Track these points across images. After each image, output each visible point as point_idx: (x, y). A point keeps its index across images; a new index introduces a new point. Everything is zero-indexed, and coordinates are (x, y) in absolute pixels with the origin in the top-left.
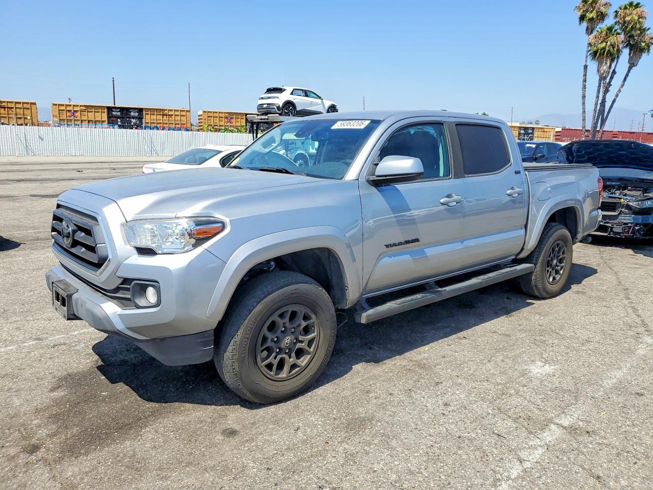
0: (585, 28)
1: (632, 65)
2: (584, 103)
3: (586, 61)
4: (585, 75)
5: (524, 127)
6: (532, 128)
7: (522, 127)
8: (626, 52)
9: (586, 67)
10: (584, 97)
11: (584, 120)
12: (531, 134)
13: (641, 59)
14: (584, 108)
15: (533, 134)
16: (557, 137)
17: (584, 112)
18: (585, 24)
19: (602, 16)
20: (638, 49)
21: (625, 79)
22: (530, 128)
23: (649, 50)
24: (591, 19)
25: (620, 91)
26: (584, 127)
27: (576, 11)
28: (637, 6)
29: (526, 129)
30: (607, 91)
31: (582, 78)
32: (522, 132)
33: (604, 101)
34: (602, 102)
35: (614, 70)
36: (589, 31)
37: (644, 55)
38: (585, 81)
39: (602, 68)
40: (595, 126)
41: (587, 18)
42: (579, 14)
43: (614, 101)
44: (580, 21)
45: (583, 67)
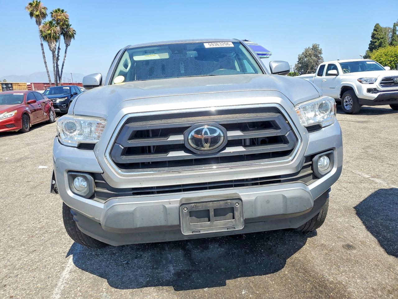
0: (35, 21)
1: (67, 46)
2: (46, 67)
3: (41, 41)
4: (43, 49)
5: (5, 83)
6: (11, 83)
7: (4, 83)
8: (62, 37)
9: (42, 45)
10: (45, 63)
11: (49, 76)
12: (11, 87)
13: (71, 42)
14: (47, 69)
15: (13, 87)
16: (29, 89)
17: (48, 72)
18: (34, 19)
19: (44, 15)
20: (69, 36)
21: (66, 53)
22: (9, 83)
23: (74, 37)
24: (37, 16)
25: (64, 59)
26: (50, 81)
27: (27, 10)
28: (63, 11)
29: (6, 84)
30: (58, 59)
31: (41, 51)
32: (5, 86)
33: (57, 66)
34: (57, 65)
35: (59, 47)
36: (38, 23)
37: (72, 40)
38: (43, 53)
39: (52, 46)
40: (56, 81)
41: (35, 15)
42: (29, 12)
43: (63, 65)
44: (31, 16)
45: (40, 45)
